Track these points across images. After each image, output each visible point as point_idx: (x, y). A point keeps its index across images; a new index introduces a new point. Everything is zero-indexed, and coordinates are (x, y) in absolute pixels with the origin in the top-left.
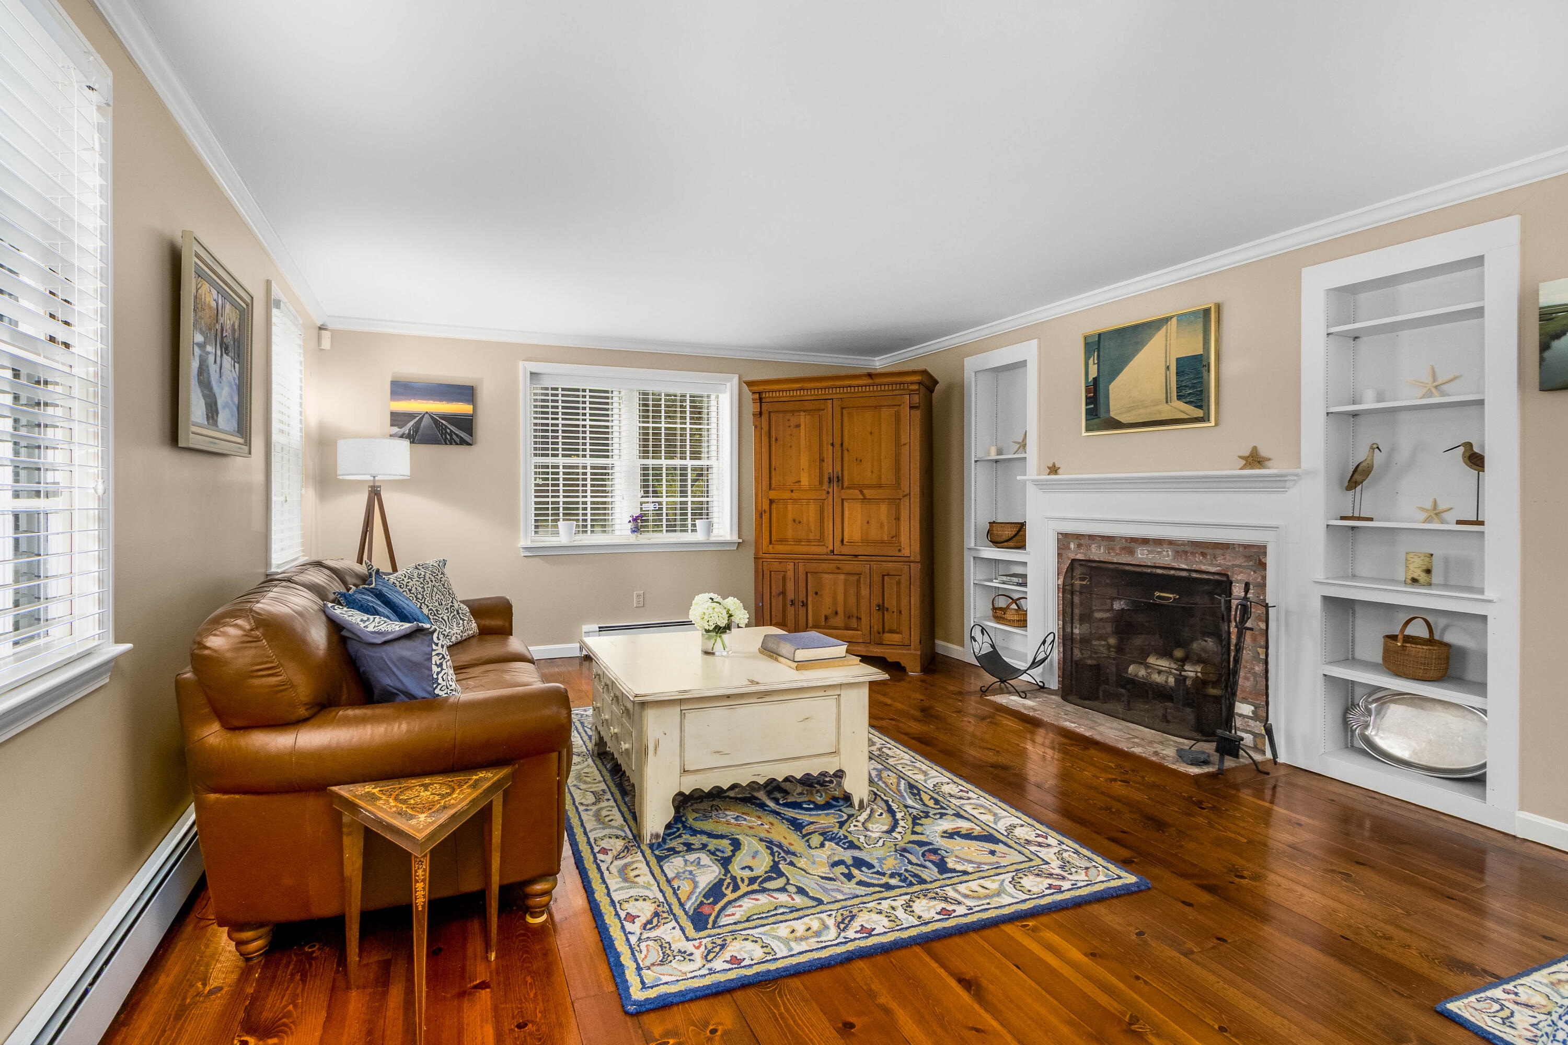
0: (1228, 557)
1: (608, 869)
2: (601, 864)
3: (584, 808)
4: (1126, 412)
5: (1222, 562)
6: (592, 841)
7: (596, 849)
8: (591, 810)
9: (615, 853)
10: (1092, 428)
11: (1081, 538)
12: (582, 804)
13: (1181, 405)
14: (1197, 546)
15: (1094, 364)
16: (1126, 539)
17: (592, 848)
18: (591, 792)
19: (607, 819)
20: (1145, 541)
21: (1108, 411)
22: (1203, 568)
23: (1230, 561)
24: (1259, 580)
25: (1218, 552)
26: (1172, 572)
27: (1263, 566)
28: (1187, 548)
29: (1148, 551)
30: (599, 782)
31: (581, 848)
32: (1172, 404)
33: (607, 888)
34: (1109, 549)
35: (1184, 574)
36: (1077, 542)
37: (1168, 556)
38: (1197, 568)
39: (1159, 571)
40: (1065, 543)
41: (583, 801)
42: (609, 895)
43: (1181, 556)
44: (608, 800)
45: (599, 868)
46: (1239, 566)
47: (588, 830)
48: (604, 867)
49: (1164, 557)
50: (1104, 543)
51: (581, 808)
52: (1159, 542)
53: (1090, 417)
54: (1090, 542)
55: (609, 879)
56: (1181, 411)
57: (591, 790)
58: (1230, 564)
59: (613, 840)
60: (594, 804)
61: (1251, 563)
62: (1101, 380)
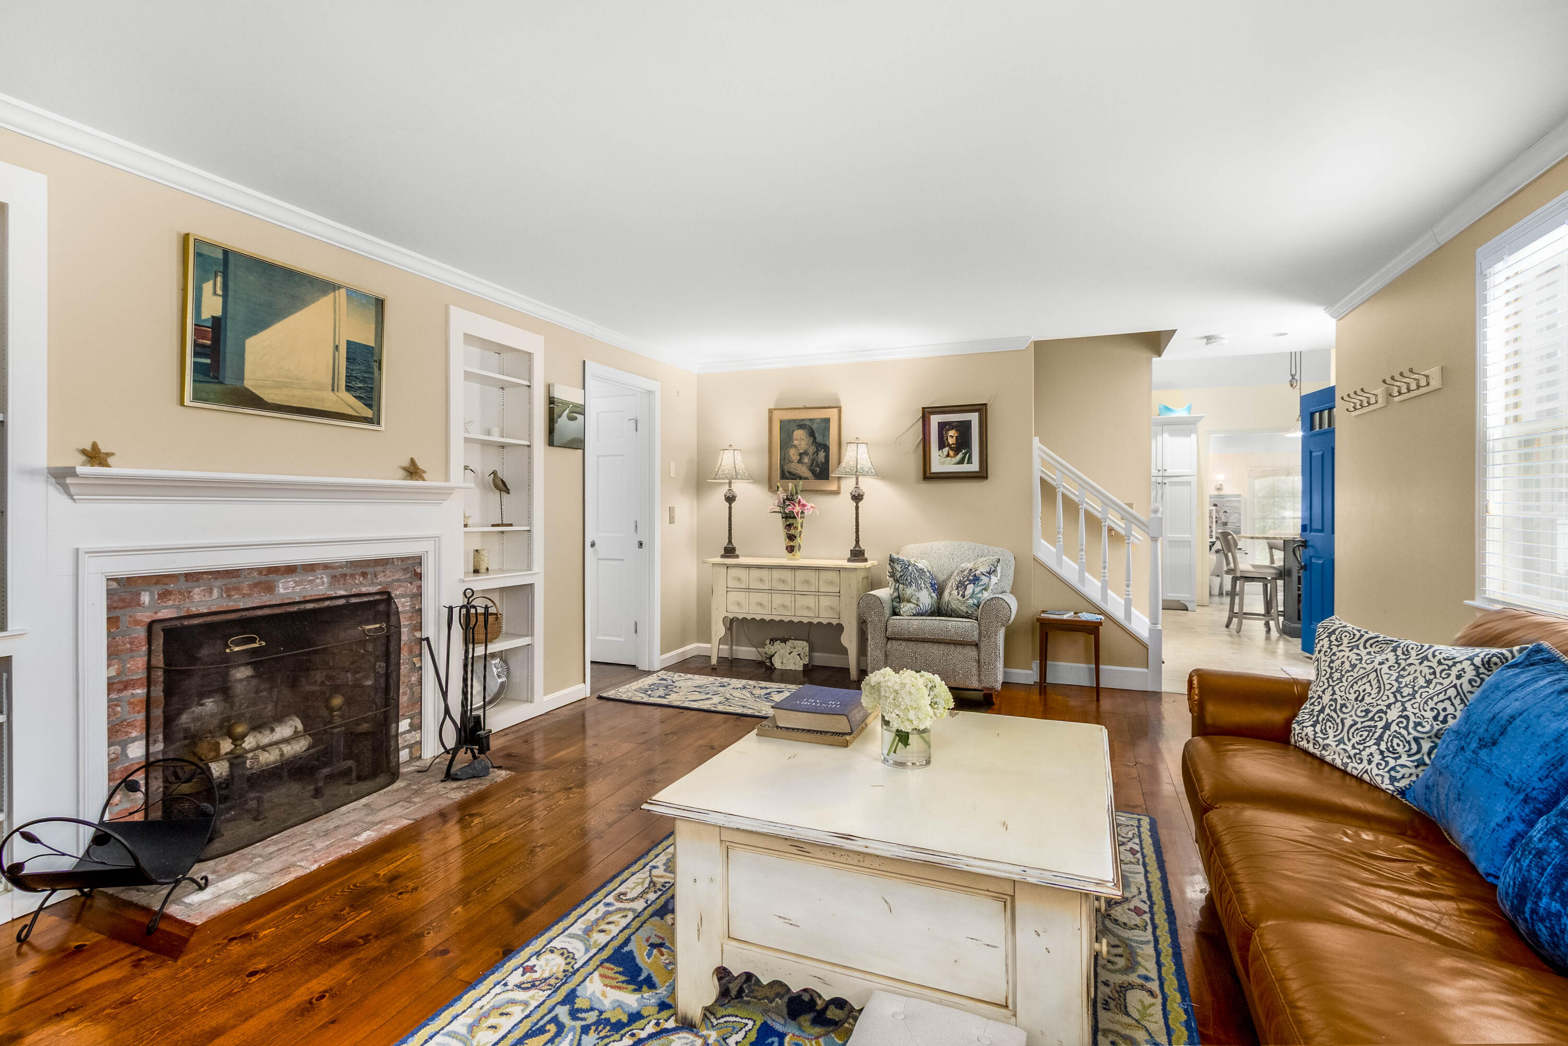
0: (388, 573)
1: (1140, 893)
2: (1146, 899)
3: (1149, 985)
4: (273, 387)
5: (383, 579)
6: (1150, 928)
7: (1147, 917)
8: (1139, 976)
9: (1126, 906)
10: (204, 396)
11: (167, 580)
12: (1152, 993)
13: (349, 398)
14: (357, 566)
15: (215, 293)
16: (260, 571)
17: (1152, 919)
18: (1129, 1016)
19: (1119, 951)
20: (290, 570)
21: (241, 376)
22: (364, 590)
23: (390, 577)
24: (414, 591)
25: (379, 569)
26: (327, 603)
27: (419, 576)
28: (345, 570)
29: (295, 582)
30: (1106, 1032)
31: (1166, 925)
32: (339, 394)
33: (1146, 878)
34: (228, 591)
35: (342, 602)
36: (157, 590)
37: (323, 583)
38: (357, 592)
39: (310, 606)
40: (128, 597)
41: (1148, 1000)
42: (1146, 872)
43: (339, 581)
44: (1106, 984)
45: (1150, 896)
46: (398, 580)
47: (1152, 944)
48: (1144, 896)
49: (317, 585)
50: (219, 582)
51: (1154, 986)
52: (310, 568)
53: (201, 378)
54: (189, 584)
55: (1142, 884)
56: (350, 406)
57: (1126, 1020)
58: (390, 580)
59: (1123, 919)
60: (1131, 986)
61: (408, 575)
62: (229, 323)
